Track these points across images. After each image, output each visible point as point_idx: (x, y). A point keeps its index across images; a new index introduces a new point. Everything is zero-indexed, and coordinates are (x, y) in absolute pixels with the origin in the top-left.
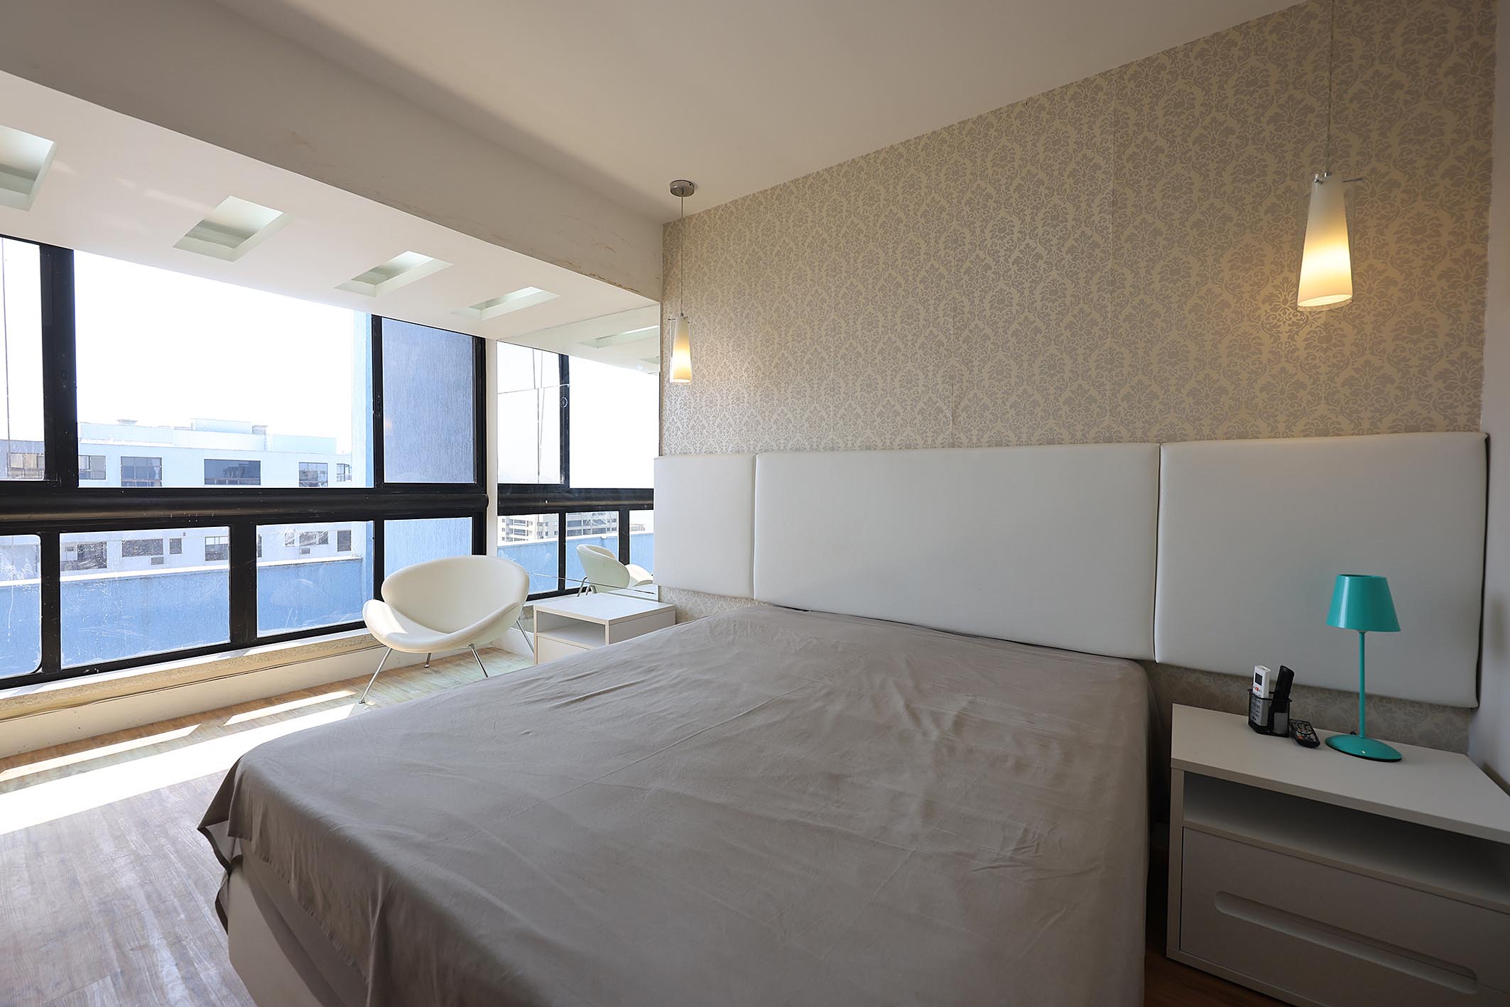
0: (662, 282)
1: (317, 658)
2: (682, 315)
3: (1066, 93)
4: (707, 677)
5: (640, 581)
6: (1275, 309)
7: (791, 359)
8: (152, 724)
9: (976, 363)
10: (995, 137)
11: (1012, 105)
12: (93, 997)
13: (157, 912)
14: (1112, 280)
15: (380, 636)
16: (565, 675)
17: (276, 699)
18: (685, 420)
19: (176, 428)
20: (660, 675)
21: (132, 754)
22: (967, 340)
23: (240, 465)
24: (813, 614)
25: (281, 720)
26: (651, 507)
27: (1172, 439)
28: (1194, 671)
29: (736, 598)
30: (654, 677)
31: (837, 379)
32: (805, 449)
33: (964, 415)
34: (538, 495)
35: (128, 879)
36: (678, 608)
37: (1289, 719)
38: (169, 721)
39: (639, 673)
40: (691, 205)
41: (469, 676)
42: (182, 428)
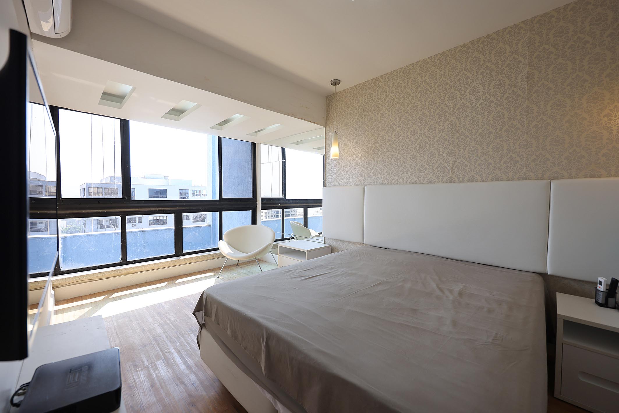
0: (325, 119)
1: (202, 261)
2: (335, 132)
3: (505, 31)
4: (354, 272)
5: (314, 236)
6: (610, 120)
7: (379, 148)
8: (153, 281)
9: (462, 147)
10: (471, 52)
11: (480, 38)
12: (158, 365)
13: (170, 342)
14: (527, 110)
15: (224, 253)
16: (301, 269)
17: (190, 275)
18: (335, 173)
19: (139, 178)
20: (336, 271)
21: (149, 290)
22: (458, 138)
23: (160, 191)
24: (389, 250)
25: (193, 282)
26: (321, 206)
27: (556, 178)
28: (567, 279)
29: (356, 243)
30: (334, 271)
31: (399, 155)
32: (385, 184)
33: (456, 169)
34: (276, 202)
35: (159, 331)
36: (332, 246)
37: (616, 301)
38: (158, 280)
39: (328, 270)
40: (339, 88)
41: (255, 270)
42: (141, 178)
